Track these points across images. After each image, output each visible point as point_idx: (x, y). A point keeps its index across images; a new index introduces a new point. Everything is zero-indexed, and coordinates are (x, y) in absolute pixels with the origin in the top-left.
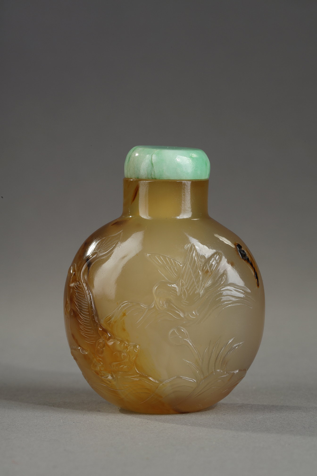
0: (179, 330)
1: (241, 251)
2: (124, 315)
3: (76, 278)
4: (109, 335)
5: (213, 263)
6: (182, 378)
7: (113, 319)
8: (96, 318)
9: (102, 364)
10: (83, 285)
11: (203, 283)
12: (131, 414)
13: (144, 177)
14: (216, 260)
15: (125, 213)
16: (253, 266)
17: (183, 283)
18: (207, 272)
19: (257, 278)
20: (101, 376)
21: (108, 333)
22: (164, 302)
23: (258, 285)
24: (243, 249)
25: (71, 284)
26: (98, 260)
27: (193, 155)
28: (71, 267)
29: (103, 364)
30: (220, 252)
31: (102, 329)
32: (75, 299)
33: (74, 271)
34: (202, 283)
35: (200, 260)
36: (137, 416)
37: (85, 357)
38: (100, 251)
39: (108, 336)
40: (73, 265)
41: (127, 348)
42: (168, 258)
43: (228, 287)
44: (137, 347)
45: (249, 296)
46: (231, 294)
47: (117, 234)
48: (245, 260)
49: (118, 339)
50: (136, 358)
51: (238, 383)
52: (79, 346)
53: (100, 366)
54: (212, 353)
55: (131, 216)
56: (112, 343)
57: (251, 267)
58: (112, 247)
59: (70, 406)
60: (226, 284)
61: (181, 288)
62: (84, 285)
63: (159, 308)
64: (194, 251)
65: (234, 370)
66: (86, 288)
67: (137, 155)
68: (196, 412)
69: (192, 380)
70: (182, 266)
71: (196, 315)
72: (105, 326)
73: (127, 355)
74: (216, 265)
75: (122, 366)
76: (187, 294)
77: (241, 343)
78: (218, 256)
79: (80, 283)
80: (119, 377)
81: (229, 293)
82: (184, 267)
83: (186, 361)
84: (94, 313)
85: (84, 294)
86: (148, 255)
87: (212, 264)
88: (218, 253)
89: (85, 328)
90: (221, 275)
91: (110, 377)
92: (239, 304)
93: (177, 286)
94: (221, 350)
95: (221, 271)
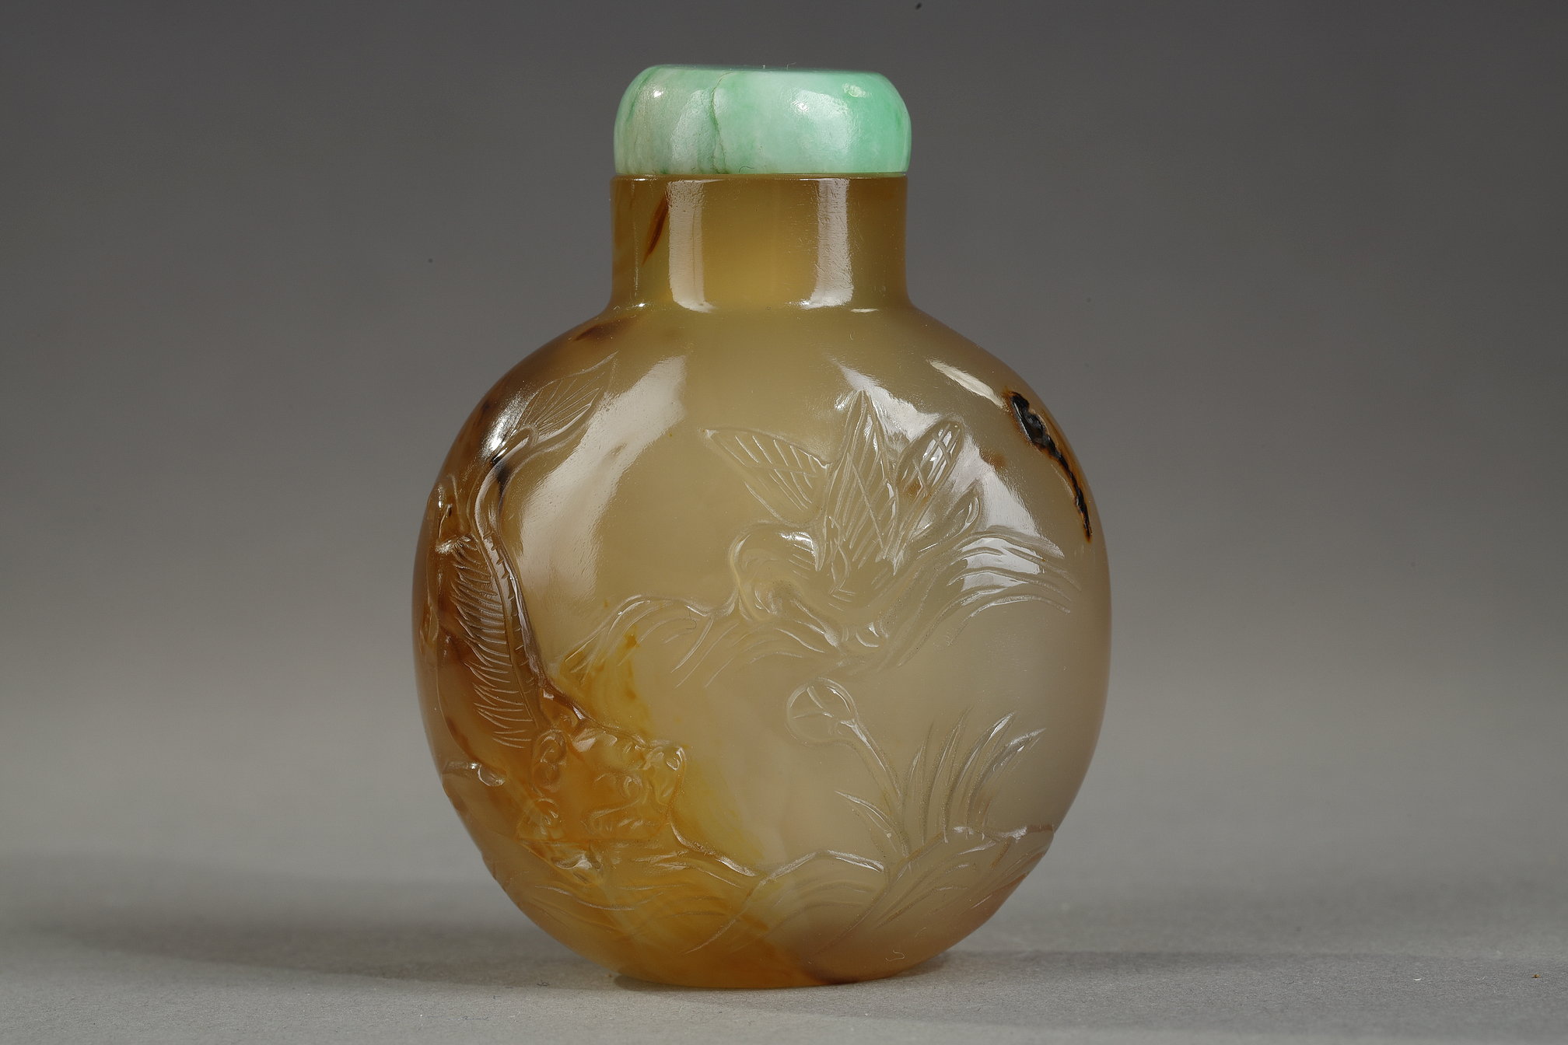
0: (823, 691)
1: (1026, 417)
2: (631, 642)
3: (457, 525)
4: (580, 716)
5: (933, 459)
6: (832, 857)
7: (591, 658)
8: (531, 661)
9: (555, 816)
10: (483, 544)
11: (901, 526)
12: (658, 990)
13: (686, 169)
14: (946, 448)
15: (623, 295)
16: (1071, 468)
17: (835, 526)
18: (915, 487)
19: (1083, 508)
20: (552, 859)
21: (575, 710)
22: (770, 595)
23: (1088, 535)
24: (1032, 411)
25: (440, 544)
26: (532, 457)
27: (852, 87)
28: (436, 486)
29: (559, 818)
30: (957, 418)
31: (553, 697)
32: (456, 595)
33: (450, 499)
34: (898, 527)
35: (888, 448)
36: (681, 994)
37: (495, 796)
38: (539, 427)
39: (576, 719)
40: (443, 478)
41: (642, 757)
42: (778, 441)
43: (988, 541)
44: (679, 753)
45: (1058, 571)
46: (1000, 563)
47: (597, 366)
48: (1042, 447)
49: (612, 729)
50: (674, 793)
51: (1022, 877)
52: (476, 760)
53: (549, 823)
54: (937, 768)
55: (641, 305)
56: (591, 741)
57: (1062, 471)
58: (581, 411)
59: (442, 975)
60: (980, 530)
61: (828, 546)
62: (489, 545)
63: (750, 616)
64: (869, 418)
65: (1012, 829)
66: (494, 555)
67: (657, 94)
68: (883, 978)
69: (869, 863)
70: (828, 469)
71: (880, 636)
72: (563, 685)
73: (643, 782)
74: (945, 463)
75: (626, 822)
76: (846, 563)
77: (1034, 734)
78: (949, 436)
79: (472, 539)
80: (616, 861)
81: (988, 558)
82: (837, 472)
83: (850, 797)
84: (526, 640)
85: (487, 577)
86: (709, 433)
87: (929, 464)
88: (950, 422)
89: (496, 694)
90: (963, 497)
91: (583, 863)
92: (1026, 599)
93: (813, 540)
94: (968, 759)
95: (963, 489)
